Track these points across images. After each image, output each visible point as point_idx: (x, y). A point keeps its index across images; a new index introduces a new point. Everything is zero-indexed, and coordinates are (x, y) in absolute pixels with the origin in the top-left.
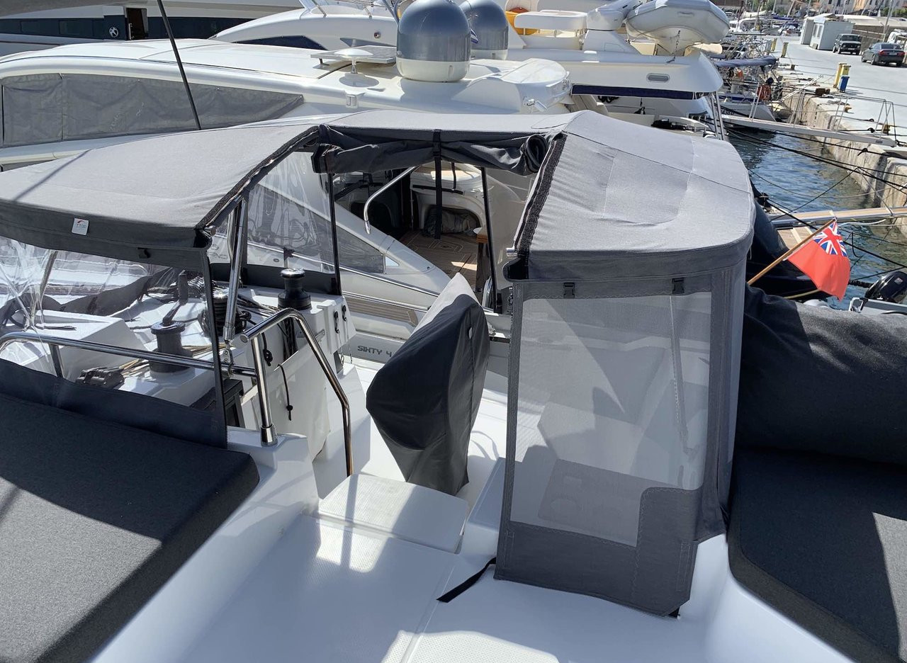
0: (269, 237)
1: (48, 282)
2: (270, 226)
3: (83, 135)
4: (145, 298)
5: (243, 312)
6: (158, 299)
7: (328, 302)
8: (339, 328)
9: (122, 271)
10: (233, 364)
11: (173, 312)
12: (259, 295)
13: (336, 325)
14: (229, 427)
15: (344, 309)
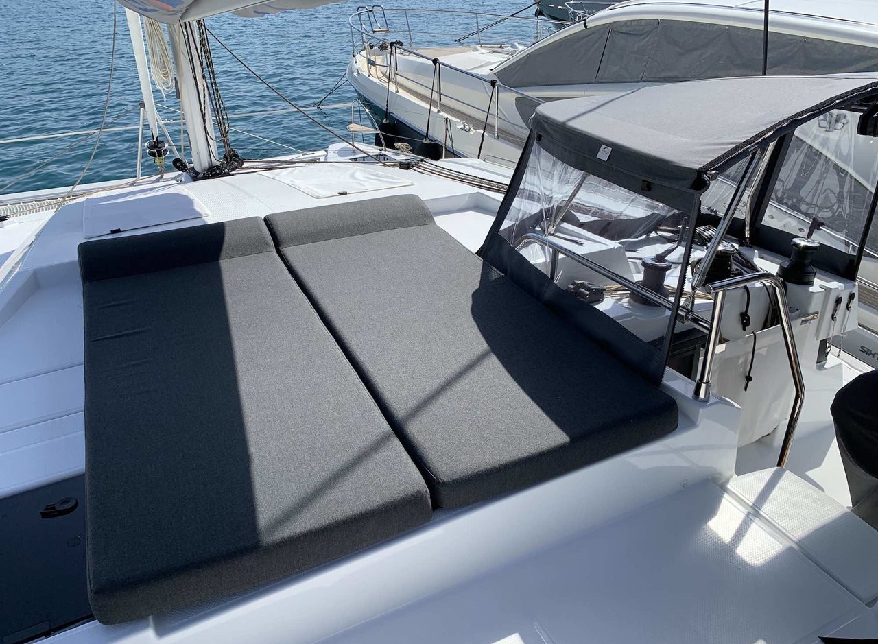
0: (794, 200)
1: (574, 200)
2: (800, 190)
3: (660, 78)
4: (653, 234)
5: (737, 270)
6: (663, 237)
7: (835, 285)
8: (839, 315)
9: (640, 204)
10: (692, 311)
11: (669, 252)
12: (762, 258)
13: (835, 311)
14: (668, 369)
15: (851, 297)
